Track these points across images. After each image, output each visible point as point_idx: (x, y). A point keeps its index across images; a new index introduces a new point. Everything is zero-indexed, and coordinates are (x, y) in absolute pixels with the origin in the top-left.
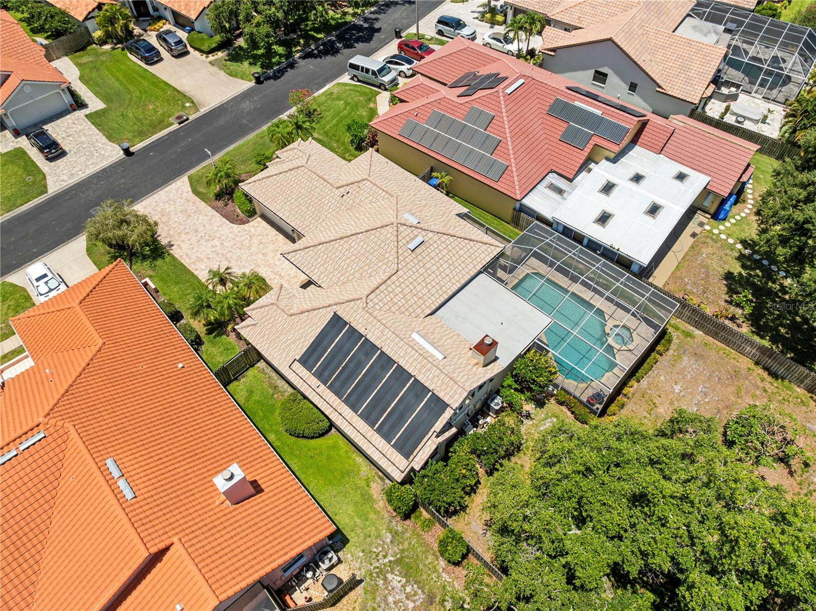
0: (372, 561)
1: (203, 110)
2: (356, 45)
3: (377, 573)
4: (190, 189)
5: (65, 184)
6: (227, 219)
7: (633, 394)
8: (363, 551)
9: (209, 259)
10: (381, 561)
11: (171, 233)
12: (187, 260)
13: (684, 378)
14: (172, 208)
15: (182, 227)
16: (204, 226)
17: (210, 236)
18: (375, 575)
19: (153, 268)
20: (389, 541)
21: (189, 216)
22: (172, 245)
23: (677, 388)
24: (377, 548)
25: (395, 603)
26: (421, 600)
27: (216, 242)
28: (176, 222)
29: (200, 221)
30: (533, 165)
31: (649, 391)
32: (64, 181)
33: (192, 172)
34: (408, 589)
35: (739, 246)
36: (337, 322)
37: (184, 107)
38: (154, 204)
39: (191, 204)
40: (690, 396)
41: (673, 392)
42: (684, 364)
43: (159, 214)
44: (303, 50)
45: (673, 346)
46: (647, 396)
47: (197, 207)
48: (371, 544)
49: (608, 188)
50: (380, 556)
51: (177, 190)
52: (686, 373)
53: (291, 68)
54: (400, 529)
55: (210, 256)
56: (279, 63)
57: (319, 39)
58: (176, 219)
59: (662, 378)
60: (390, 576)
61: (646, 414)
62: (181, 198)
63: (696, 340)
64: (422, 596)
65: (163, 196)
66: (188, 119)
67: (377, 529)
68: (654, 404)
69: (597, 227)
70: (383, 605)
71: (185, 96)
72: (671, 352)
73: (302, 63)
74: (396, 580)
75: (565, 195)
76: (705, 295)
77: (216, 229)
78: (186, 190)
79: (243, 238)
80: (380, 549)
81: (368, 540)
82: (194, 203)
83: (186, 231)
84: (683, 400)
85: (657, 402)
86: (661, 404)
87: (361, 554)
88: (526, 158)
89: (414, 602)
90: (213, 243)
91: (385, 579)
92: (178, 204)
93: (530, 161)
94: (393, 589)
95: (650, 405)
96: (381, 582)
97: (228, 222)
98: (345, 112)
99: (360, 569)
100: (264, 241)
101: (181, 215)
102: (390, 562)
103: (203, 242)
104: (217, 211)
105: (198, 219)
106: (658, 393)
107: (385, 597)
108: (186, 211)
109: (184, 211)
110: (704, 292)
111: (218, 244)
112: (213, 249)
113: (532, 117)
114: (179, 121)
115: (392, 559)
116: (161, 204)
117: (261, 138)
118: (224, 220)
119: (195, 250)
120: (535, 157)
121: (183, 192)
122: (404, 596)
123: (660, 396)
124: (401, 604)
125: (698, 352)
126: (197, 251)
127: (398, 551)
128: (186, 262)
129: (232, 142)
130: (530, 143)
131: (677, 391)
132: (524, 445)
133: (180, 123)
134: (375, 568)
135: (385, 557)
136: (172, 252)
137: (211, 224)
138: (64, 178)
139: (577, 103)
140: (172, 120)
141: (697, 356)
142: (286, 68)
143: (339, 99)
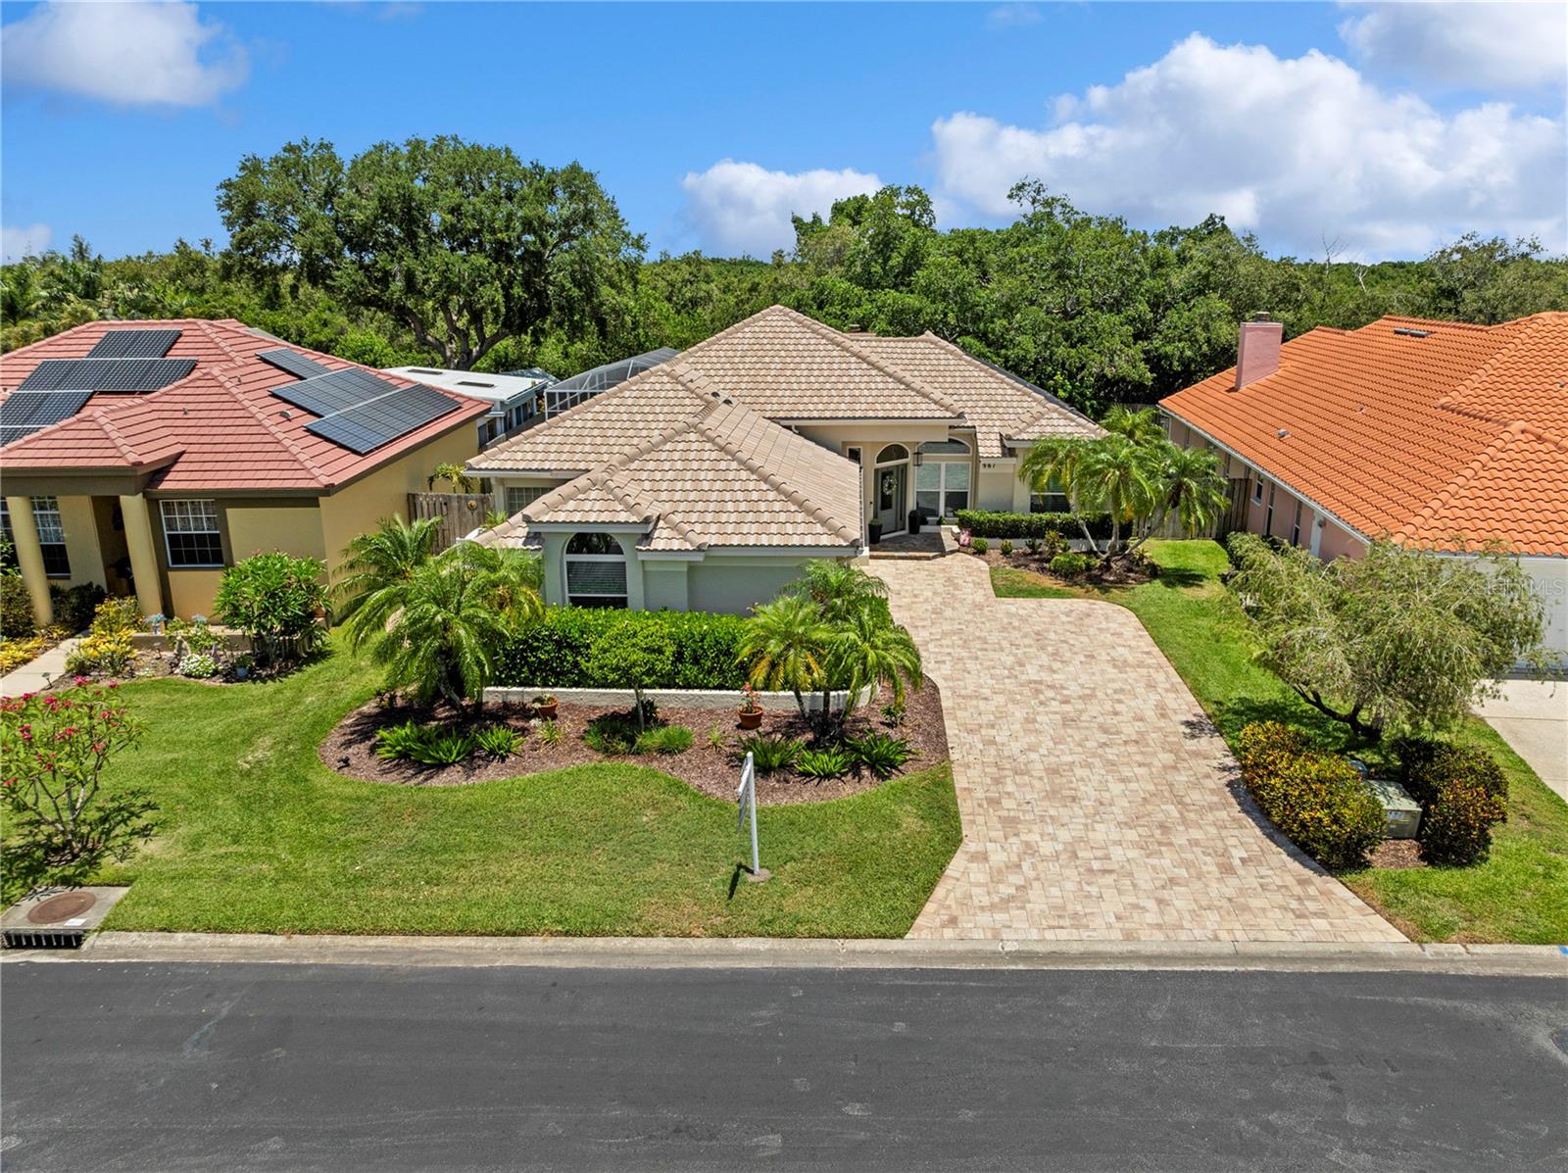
4: (957, 865)
12: (1160, 677)
14: (1101, 833)
15: (1111, 753)
16: (1030, 720)
17: (1038, 692)
21: (1053, 771)
22: (1188, 724)
27: (1032, 672)
28: (1124, 780)
29: (1033, 739)
38: (1181, 900)
39: (1007, 803)
43: (1180, 839)
47: (997, 781)
51: (1018, 898)
58: (1116, 788)
62: (1029, 849)
65: (1112, 905)
77: (1001, 699)
78: (978, 873)
79: (947, 650)
82: (994, 802)
83: (1103, 738)
90: (1045, 676)
92: (1064, 835)
97: (943, 693)
101: (1088, 790)
103: (1073, 689)
105: (1032, 748)
108: (1052, 794)
112: (1057, 665)
116: (1143, 878)
118: (946, 704)
119: (1116, 686)
121: (997, 877)
126: (1113, 680)
136: (1200, 712)
137: (1001, 715)
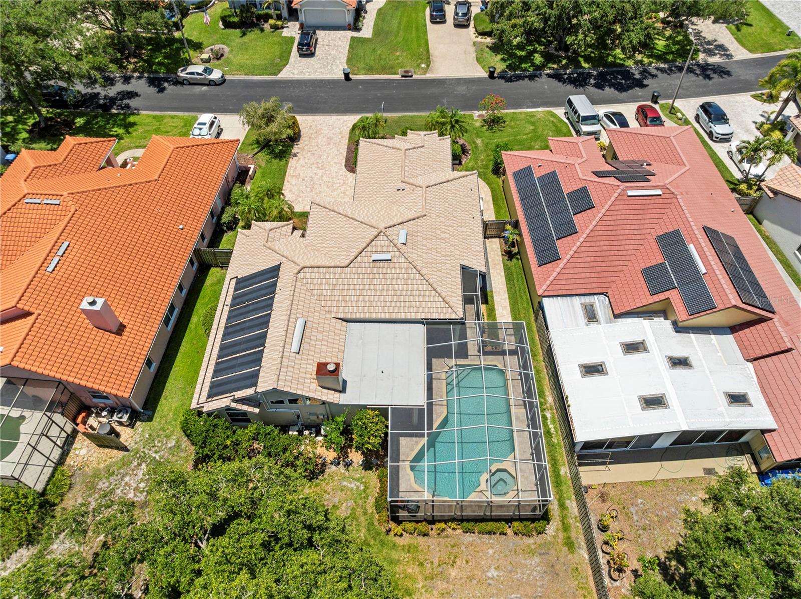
0: (147, 447)
1: (429, 76)
2: (607, 89)
3: (140, 456)
4: (352, 126)
5: (292, 76)
6: (346, 162)
7: (447, 537)
8: (150, 435)
9: (303, 180)
10: (151, 452)
11: (306, 148)
13: (510, 572)
14: (327, 132)
15: (316, 148)
16: (328, 157)
17: (322, 166)
18: (138, 455)
19: (268, 162)
20: (170, 446)
21: (329, 144)
22: (296, 156)
23: (492, 573)
24: (159, 442)
25: (126, 483)
26: (139, 500)
27: (320, 172)
28: (317, 142)
29: (330, 152)
30: (588, 275)
31: (463, 548)
32: (293, 74)
33: (368, 115)
34: (142, 485)
36: (275, 270)
37: (419, 65)
38: (321, 122)
39: (340, 137)
40: (495, 591)
41: (484, 572)
42: (528, 562)
43: (315, 130)
44: (557, 69)
45: (539, 539)
46: (456, 550)
47: (340, 141)
48: (159, 436)
50: (154, 449)
51: (343, 122)
52: (519, 571)
53: (530, 79)
54: (183, 446)
55: (306, 179)
56: (525, 70)
57: (582, 67)
58: (319, 141)
59: (491, 551)
60: (144, 466)
61: (436, 562)
62: (339, 129)
63: (570, 556)
64: (142, 498)
65: (332, 121)
66: (411, 76)
67: (172, 432)
68: (454, 562)
69: (577, 372)
70: (119, 477)
71: (429, 58)
72: (530, 541)
73: (544, 79)
74: (143, 471)
75: (594, 325)
76: (641, 532)
77: (332, 163)
79: (338, 181)
80: (160, 445)
81: (161, 432)
82: (342, 137)
83: (315, 152)
84: (484, 587)
85: (458, 563)
86: (460, 567)
87: (147, 436)
88: (587, 265)
89: (135, 495)
91: (139, 465)
92: (333, 131)
93: (589, 270)
94: (136, 475)
95: (449, 558)
96: (136, 464)
97: (344, 164)
98: (524, 137)
99: (136, 443)
100: (347, 193)
101: (325, 140)
102: (154, 458)
103: (313, 167)
104: (347, 152)
105: (331, 149)
106: (470, 557)
107: (127, 474)
108: (331, 139)
110: (644, 529)
111: (321, 174)
113: (635, 232)
114: (404, 74)
115: (157, 458)
116: (324, 125)
118: (344, 161)
119: (304, 168)
120: (598, 269)
121: (346, 125)
122: (135, 485)
123: (467, 562)
124: (128, 488)
125: (557, 567)
126: (303, 170)
127: (165, 457)
128: (290, 171)
129: (418, 110)
130: (607, 253)
131: (490, 575)
132: (318, 481)
133: (403, 76)
134: (143, 452)
135: (156, 452)
136: (291, 160)
137: (333, 158)
138: (296, 72)
139: (692, 247)
140: (401, 71)
141: (552, 569)
142: (526, 77)
143: (533, 124)
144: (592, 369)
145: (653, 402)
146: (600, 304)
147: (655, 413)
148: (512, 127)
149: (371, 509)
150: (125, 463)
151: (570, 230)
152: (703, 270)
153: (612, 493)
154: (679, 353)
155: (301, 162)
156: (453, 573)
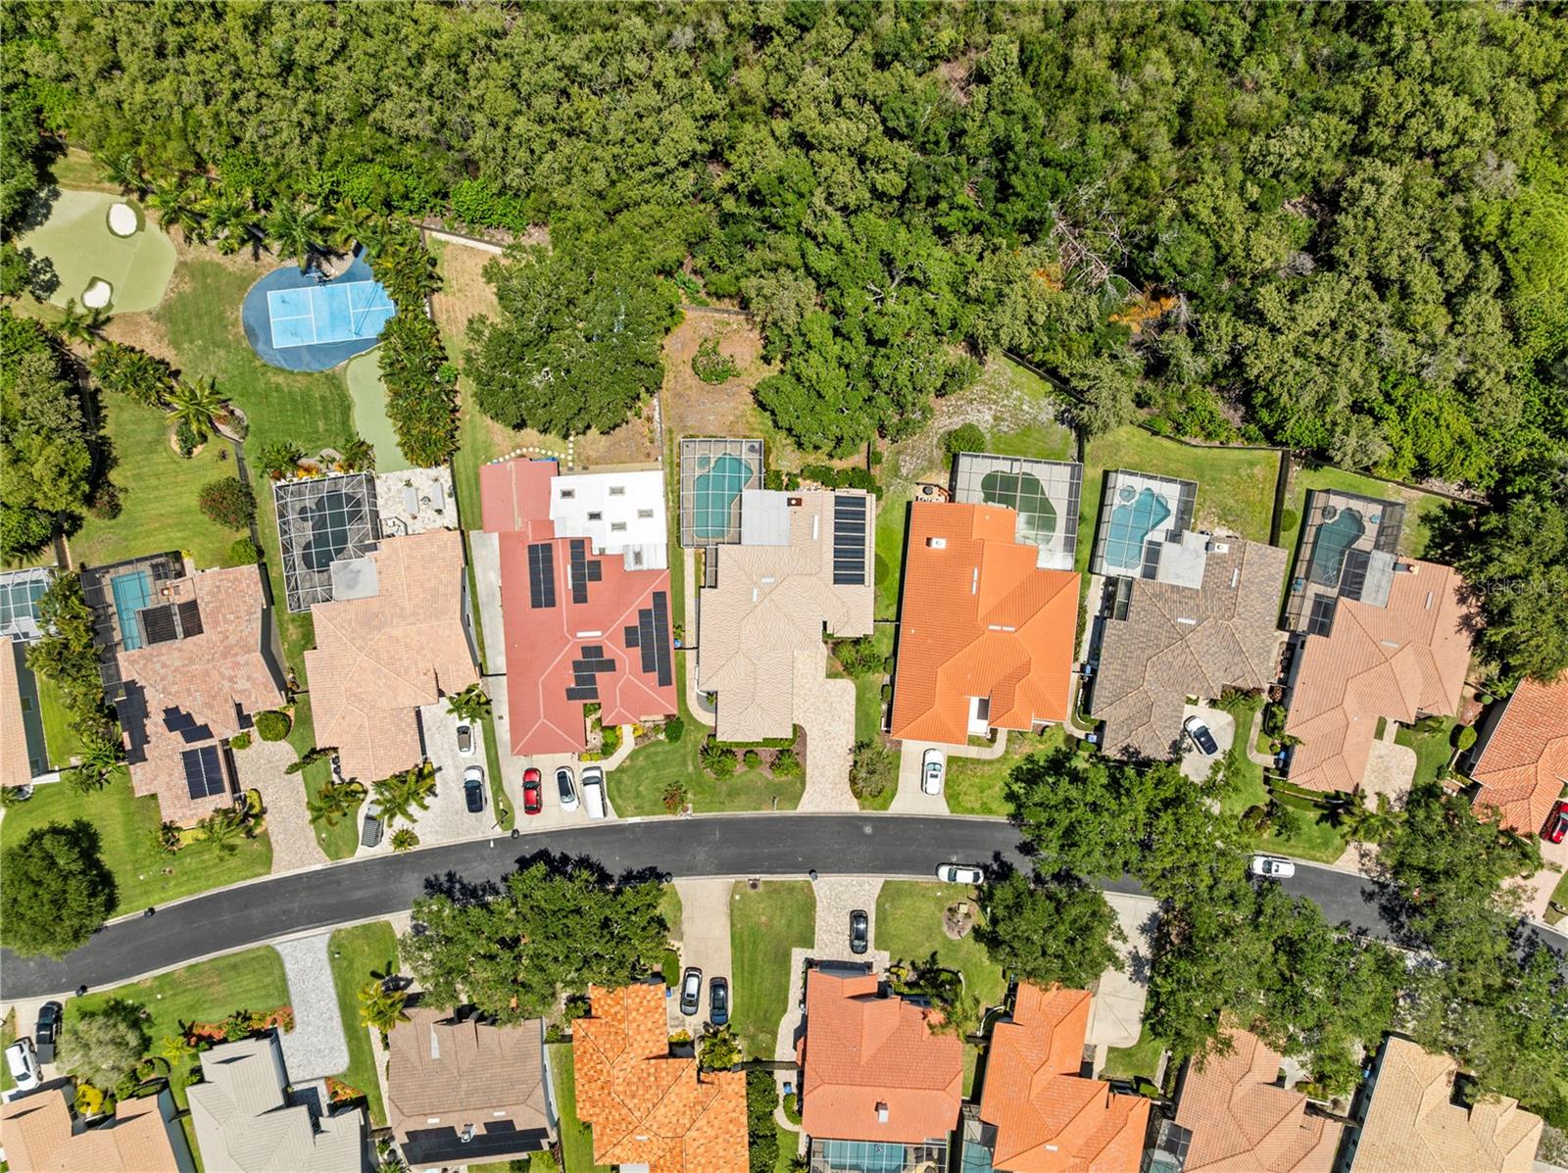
1: (732, 879)
4: (804, 795)
5: (871, 880)
6: (806, 741)
9: (840, 718)
11: (842, 762)
15: (834, 761)
16: (822, 748)
17: (825, 736)
21: (822, 767)
22: (850, 748)
27: (825, 728)
29: (821, 755)
32: (869, 883)
33: (790, 813)
34: (903, 464)
35: (571, 438)
36: (838, 580)
37: (742, 897)
39: (813, 778)
47: (813, 771)
49: (619, 527)
51: (811, 802)
55: (838, 719)
58: (832, 772)
60: (905, 474)
62: (815, 790)
64: (901, 457)
65: (822, 804)
66: (749, 879)
67: (893, 495)
69: (655, 513)
70: (917, 467)
71: (731, 910)
74: (904, 471)
75: (637, 550)
77: (818, 738)
78: (807, 796)
79: (811, 715)
81: (900, 494)
83: (834, 754)
89: (905, 458)
90: (828, 728)
92: (820, 788)
94: (908, 469)
101: (826, 773)
102: (900, 479)
103: (832, 735)
104: (806, 753)
105: (820, 760)
109: (822, 775)
111: (826, 725)
114: (757, 882)
115: (898, 479)
117: (722, 803)
118: (808, 742)
119: (841, 733)
121: (809, 796)
126: (841, 730)
127: (893, 480)
128: (852, 728)
129: (744, 820)
133: (758, 879)
136: (854, 742)
137: (817, 747)
138: (867, 886)
139: (570, 586)
140: (761, 889)
141: (682, 419)
142: (635, 878)
143: (638, 795)
144: (646, 514)
145: (617, 491)
146: (630, 565)
147: (617, 484)
148: (658, 789)
149: (774, 450)
150: (916, 476)
151: (644, 614)
152: (569, 567)
153: (642, 457)
154: (595, 522)
155: (844, 741)
156: (732, 418)
